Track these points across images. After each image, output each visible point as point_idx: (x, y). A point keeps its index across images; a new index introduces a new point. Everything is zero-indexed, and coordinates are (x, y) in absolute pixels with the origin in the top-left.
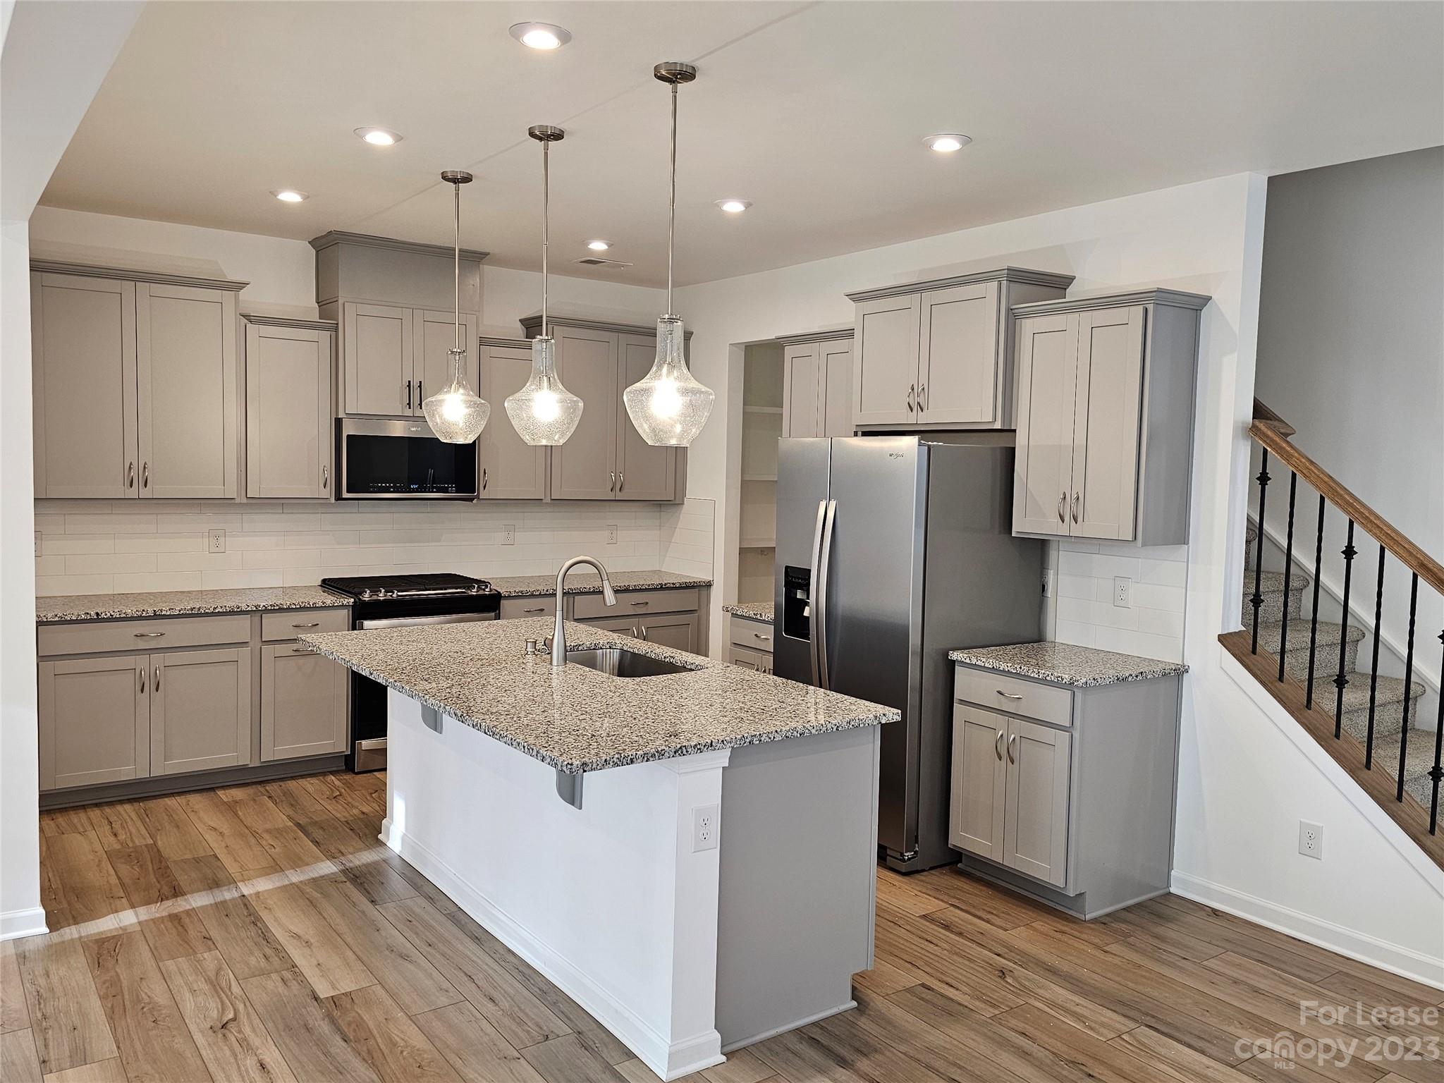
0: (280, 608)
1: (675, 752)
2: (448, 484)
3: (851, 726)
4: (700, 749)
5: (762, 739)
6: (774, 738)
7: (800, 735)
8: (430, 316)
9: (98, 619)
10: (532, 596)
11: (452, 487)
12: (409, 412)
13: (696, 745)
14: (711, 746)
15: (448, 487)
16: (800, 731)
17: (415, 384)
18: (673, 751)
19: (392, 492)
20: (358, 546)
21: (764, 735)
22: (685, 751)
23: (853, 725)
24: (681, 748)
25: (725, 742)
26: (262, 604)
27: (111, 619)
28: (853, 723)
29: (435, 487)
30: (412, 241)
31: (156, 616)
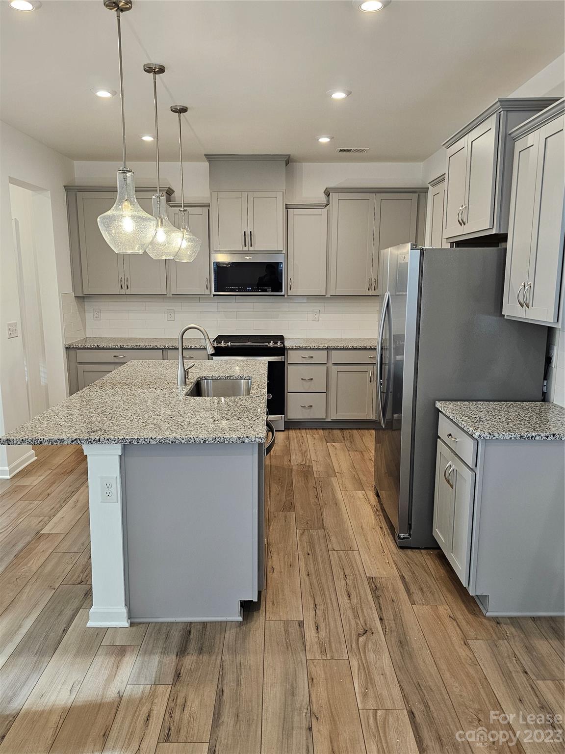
0: (175, 348)
1: (72, 442)
2: (267, 287)
3: (216, 442)
4: (90, 442)
5: (140, 441)
6: (150, 442)
7: (172, 443)
8: (257, 195)
9: (98, 348)
10: (306, 349)
11: (269, 289)
12: (246, 249)
13: (87, 439)
14: (99, 441)
15: (267, 289)
16: (171, 440)
17: (248, 233)
18: (70, 440)
19: (237, 292)
20: (235, 319)
21: (141, 440)
22: (79, 442)
23: (218, 441)
24: (76, 439)
25: (110, 440)
26: (167, 345)
27: (103, 348)
28: (218, 440)
29: (260, 289)
30: (240, 154)
31: (121, 348)
